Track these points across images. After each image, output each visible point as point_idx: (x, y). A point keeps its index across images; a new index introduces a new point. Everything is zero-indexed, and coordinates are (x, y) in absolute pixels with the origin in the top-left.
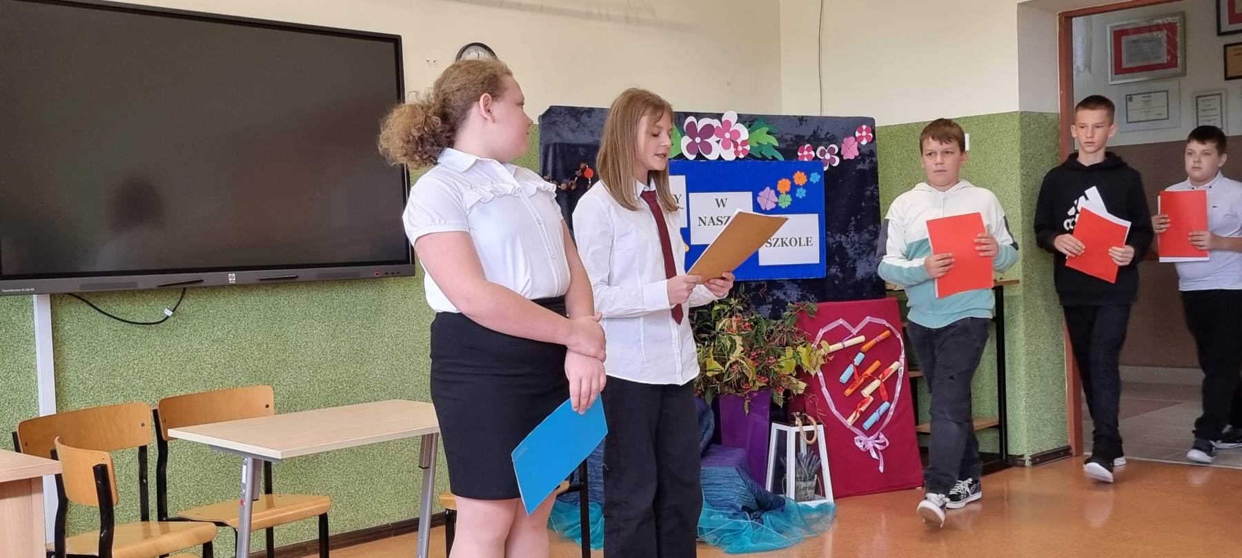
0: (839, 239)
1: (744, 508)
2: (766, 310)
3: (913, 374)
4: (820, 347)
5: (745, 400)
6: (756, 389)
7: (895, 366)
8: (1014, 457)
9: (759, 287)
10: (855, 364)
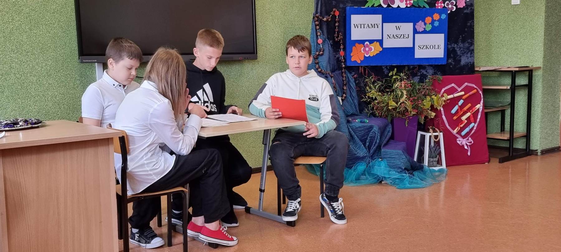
0: (453, 46)
1: (405, 169)
2: (417, 79)
3: (486, 111)
4: (443, 96)
5: (406, 120)
6: (412, 115)
7: (478, 106)
8: (533, 150)
9: (414, 67)
10: (459, 105)
